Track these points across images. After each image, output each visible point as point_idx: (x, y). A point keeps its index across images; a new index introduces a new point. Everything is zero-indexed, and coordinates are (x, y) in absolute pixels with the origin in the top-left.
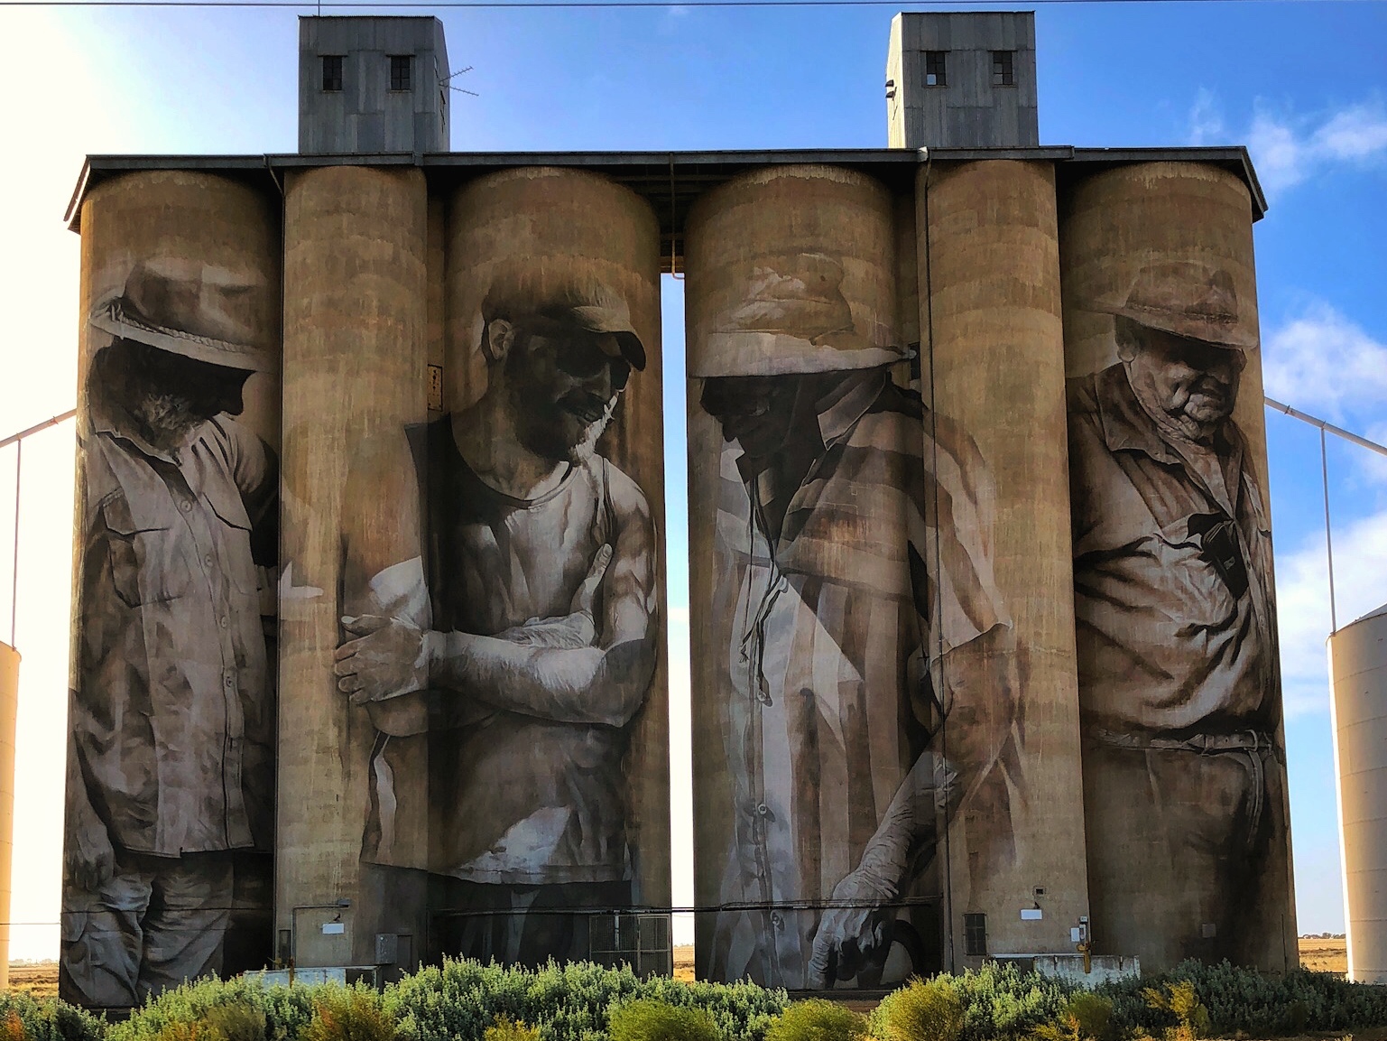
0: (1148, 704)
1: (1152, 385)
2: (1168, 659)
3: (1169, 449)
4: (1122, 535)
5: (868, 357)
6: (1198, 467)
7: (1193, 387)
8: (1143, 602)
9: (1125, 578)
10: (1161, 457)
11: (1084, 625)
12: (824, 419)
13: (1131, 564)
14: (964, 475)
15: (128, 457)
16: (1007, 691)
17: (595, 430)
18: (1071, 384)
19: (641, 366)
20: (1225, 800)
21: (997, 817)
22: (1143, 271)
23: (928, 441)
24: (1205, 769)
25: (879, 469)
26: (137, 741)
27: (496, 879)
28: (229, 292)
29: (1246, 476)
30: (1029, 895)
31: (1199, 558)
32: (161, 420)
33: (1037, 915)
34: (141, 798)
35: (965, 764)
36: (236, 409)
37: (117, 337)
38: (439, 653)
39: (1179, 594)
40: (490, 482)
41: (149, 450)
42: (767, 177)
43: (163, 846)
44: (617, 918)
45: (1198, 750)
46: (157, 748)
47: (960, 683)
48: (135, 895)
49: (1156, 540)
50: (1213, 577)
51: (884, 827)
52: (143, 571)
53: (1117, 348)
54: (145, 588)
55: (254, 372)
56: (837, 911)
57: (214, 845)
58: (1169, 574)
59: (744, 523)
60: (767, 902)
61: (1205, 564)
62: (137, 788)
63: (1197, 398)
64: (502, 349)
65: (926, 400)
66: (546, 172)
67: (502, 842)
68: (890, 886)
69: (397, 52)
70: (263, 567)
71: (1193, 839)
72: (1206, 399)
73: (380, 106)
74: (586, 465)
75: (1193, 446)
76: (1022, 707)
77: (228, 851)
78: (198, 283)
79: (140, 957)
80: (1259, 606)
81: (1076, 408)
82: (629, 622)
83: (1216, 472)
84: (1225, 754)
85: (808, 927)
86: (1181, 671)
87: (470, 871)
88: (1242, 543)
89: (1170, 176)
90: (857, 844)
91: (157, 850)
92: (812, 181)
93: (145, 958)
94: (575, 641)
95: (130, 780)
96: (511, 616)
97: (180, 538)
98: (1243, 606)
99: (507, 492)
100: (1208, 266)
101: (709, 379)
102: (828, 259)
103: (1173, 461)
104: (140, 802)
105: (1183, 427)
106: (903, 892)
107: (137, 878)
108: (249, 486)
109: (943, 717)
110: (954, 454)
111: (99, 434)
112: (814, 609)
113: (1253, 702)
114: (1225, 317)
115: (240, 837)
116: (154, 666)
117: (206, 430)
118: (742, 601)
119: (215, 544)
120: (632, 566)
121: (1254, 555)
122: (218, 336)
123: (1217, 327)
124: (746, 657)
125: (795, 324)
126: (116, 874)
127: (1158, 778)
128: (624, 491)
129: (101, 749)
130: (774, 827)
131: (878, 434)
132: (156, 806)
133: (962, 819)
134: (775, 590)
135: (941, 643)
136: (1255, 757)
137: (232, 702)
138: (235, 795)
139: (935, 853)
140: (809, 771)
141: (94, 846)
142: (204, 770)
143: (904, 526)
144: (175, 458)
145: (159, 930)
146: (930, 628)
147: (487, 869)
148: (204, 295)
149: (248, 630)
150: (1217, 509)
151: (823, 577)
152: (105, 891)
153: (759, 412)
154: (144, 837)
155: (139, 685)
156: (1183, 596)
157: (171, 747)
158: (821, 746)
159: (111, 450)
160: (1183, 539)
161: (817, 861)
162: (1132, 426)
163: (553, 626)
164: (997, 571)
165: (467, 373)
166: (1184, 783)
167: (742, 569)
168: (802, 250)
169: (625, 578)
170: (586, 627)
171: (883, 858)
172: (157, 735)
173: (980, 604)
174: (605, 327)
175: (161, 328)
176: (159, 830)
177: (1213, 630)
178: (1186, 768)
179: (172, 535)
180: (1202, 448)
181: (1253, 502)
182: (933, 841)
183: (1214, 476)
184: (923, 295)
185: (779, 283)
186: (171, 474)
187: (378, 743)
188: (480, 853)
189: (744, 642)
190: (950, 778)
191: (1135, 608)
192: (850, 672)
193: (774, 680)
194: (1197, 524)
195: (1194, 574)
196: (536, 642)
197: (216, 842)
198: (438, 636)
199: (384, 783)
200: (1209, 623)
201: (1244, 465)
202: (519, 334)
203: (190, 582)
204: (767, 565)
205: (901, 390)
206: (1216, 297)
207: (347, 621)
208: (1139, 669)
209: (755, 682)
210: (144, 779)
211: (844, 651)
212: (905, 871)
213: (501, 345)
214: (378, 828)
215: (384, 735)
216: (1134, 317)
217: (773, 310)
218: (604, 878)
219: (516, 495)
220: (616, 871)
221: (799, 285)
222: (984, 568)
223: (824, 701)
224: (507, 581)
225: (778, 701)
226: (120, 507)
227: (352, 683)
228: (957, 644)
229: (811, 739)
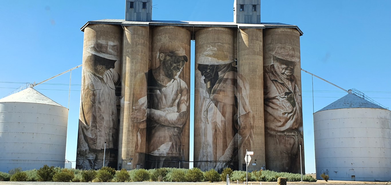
0: (277, 126)
1: (279, 68)
2: (280, 118)
4: (272, 95)
5: (228, 62)
6: (287, 84)
7: (286, 69)
8: (276, 108)
9: (273, 103)
10: (280, 81)
11: (265, 111)
12: (219, 73)
13: (274, 101)
14: (244, 84)
15: (94, 76)
16: (251, 124)
17: (179, 73)
18: (264, 67)
19: (187, 61)
20: (290, 144)
21: (248, 146)
22: (278, 48)
23: (238, 77)
24: (287, 138)
25: (229, 82)
26: (94, 128)
27: (157, 155)
28: (113, 46)
29: (296, 85)
30: (254, 161)
31: (287, 100)
32: (100, 70)
33: (255, 164)
34: (94, 139)
35: (243, 136)
36: (113, 67)
37: (92, 54)
38: (148, 113)
39: (283, 106)
40: (159, 82)
41: (98, 75)
42: (210, 29)
45: (286, 135)
46: (97, 129)
47: (242, 122)
48: (93, 157)
49: (279, 97)
50: (289, 104)
51: (229, 147)
52: (96, 97)
53: (273, 61)
54: (96, 100)
55: (116, 61)
56: (220, 163)
58: (281, 103)
59: (205, 91)
60: (207, 161)
61: (287, 101)
63: (287, 71)
66: (171, 27)
67: (159, 148)
68: (230, 158)
69: (144, 2)
70: (117, 96)
71: (285, 151)
72: (289, 71)
73: (140, 11)
74: (177, 80)
75: (286, 80)
76: (253, 127)
77: (109, 149)
78: (108, 45)
80: (298, 109)
81: (265, 72)
82: (184, 108)
84: (291, 136)
85: (214, 165)
86: (283, 120)
87: (153, 153)
88: (295, 97)
89: (283, 30)
90: (224, 150)
91: (97, 148)
92: (219, 30)
93: (94, 168)
94: (174, 112)
95: (92, 136)
96: (162, 107)
97: (103, 91)
98: (295, 109)
99: (162, 84)
100: (290, 47)
101: (199, 64)
102: (221, 44)
103: (282, 82)
105: (284, 76)
106: (232, 160)
107: (93, 153)
108: (115, 81)
109: (240, 127)
110: (242, 80)
111: (88, 72)
112: (217, 107)
113: (296, 126)
114: (293, 56)
115: (111, 146)
116: (97, 114)
117: (108, 71)
118: (204, 105)
119: (109, 92)
120: (184, 98)
121: (297, 100)
122: (111, 54)
123: (291, 58)
124: (204, 115)
125: (215, 56)
126: (89, 153)
127: (279, 140)
128: (183, 84)
129: (87, 129)
130: (209, 147)
131: (228, 75)
132: (97, 140)
134: (210, 104)
136: (296, 136)
137: (111, 121)
138: (111, 138)
139: (238, 152)
140: (215, 137)
141: (85, 147)
142: (106, 134)
143: (234, 92)
144: (102, 77)
145: (97, 163)
146: (238, 111)
147: (156, 153)
148: (108, 47)
149: (114, 108)
150: (290, 91)
151: (218, 102)
152: (87, 156)
153: (208, 71)
154: (94, 146)
155: (95, 118)
156: (283, 107)
157: (100, 129)
158: (217, 132)
159: (91, 75)
160: (284, 96)
161: (216, 153)
162: (275, 76)
163: (170, 109)
164: (249, 102)
165: (156, 62)
166: (283, 141)
167: (204, 99)
168: (216, 43)
169: (183, 100)
170: (176, 109)
171: (228, 153)
172: (98, 127)
173: (246, 108)
174: (181, 55)
175: (101, 53)
176: (97, 145)
177: (289, 113)
178: (283, 138)
180: (288, 80)
181: (297, 89)
182: (237, 150)
183: (290, 85)
184: (238, 51)
185: (212, 49)
186: (102, 79)
187: (138, 130)
188: (155, 150)
189: (204, 112)
190: (241, 139)
191: (275, 109)
192: (223, 118)
193: (210, 120)
194: (286, 94)
195: (286, 103)
196: (167, 112)
197: (107, 147)
198: (148, 109)
199: (139, 137)
200: (288, 112)
201: (296, 83)
202: (166, 56)
203: (104, 99)
204: (209, 99)
205: (234, 67)
206: (291, 52)
207: (134, 108)
208: (275, 120)
209: (206, 120)
210: (95, 135)
211: (222, 115)
212: (232, 156)
213: (162, 58)
214: (138, 145)
215: (139, 128)
216: (276, 56)
217: (211, 53)
218: (177, 155)
219: (164, 85)
220: (180, 154)
221: (216, 49)
222: (247, 101)
223: (218, 124)
224: (162, 100)
225: (210, 123)
226: (92, 85)
227: (134, 119)
228: (242, 115)
229: (216, 130)
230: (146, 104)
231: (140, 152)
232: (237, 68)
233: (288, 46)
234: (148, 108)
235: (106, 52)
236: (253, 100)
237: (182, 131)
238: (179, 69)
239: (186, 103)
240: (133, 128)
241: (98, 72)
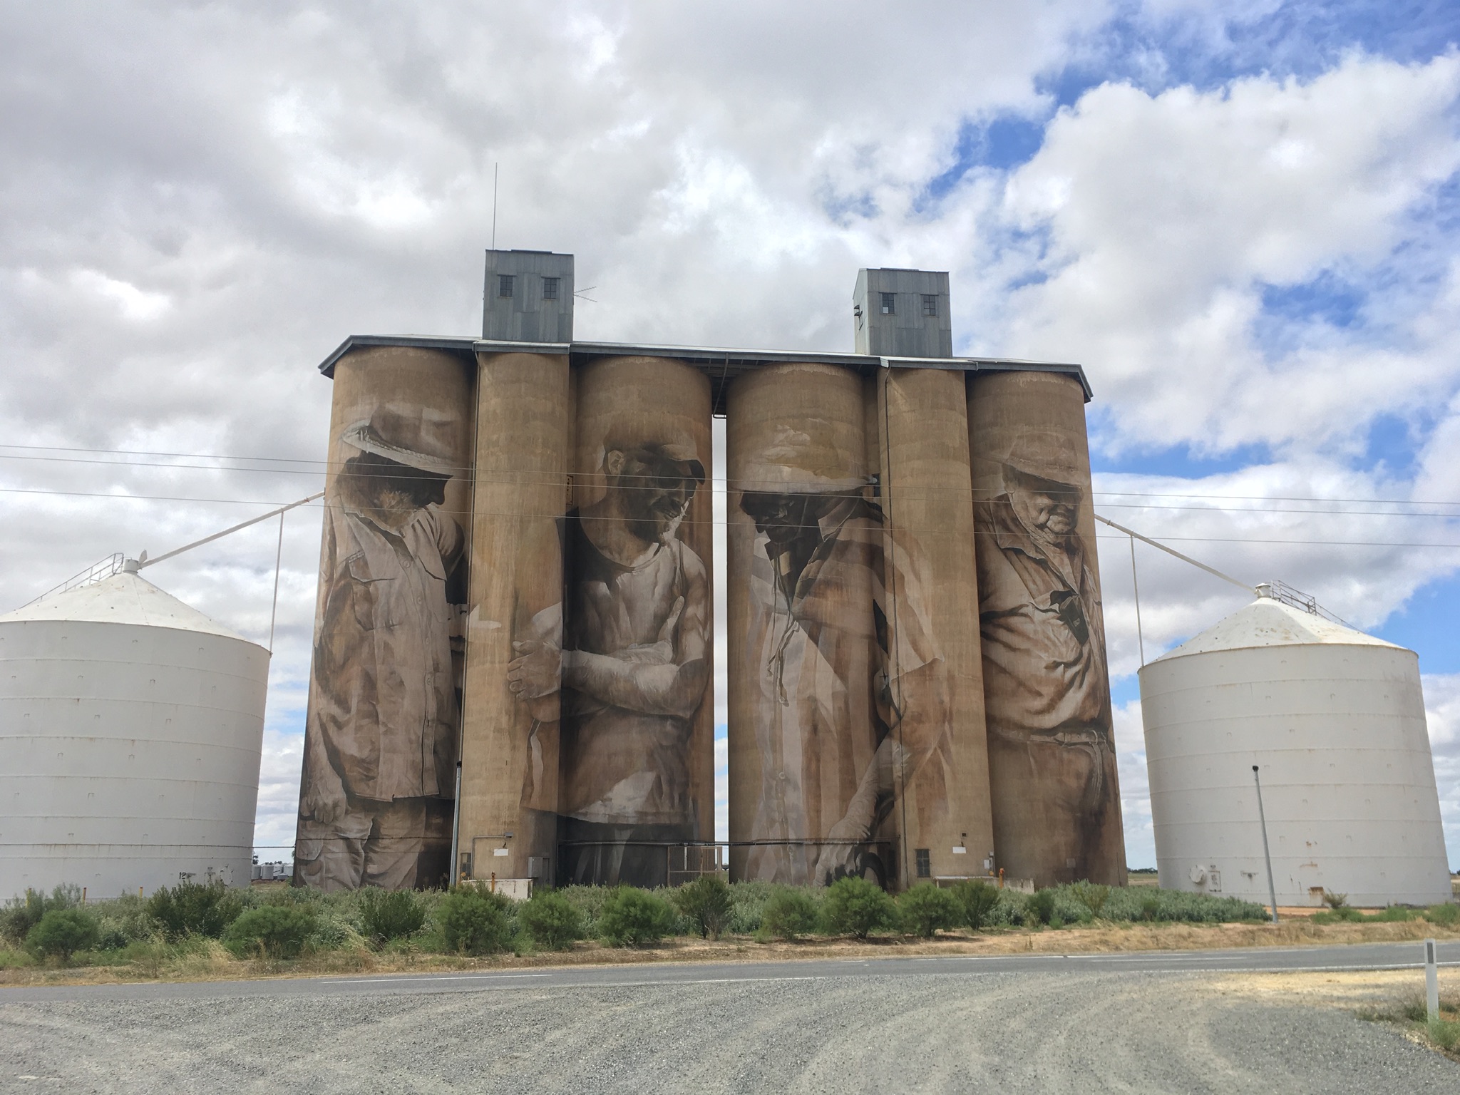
0: (1028, 711)
1: (1026, 509)
2: (1039, 682)
3: (1037, 549)
4: (1008, 602)
5: (848, 482)
6: (1056, 562)
7: (1052, 511)
8: (1023, 646)
9: (1010, 630)
10: (1032, 554)
11: (986, 659)
12: (822, 522)
13: (1015, 621)
14: (912, 562)
15: (368, 531)
16: (942, 702)
17: (675, 523)
18: (976, 506)
19: (702, 482)
20: (1078, 776)
21: (936, 785)
22: (1020, 437)
23: (887, 538)
24: (1065, 755)
25: (856, 554)
26: (365, 722)
27: (603, 820)
28: (440, 425)
29: (1086, 567)
30: (958, 838)
31: (1058, 619)
32: (393, 507)
33: (962, 850)
34: (368, 760)
35: (916, 749)
36: (440, 501)
37: (363, 452)
39: (1046, 641)
40: (607, 554)
41: (383, 526)
42: (785, 370)
43: (381, 793)
44: (686, 849)
45: (1061, 743)
46: (380, 726)
47: (911, 696)
48: (361, 828)
49: (1031, 607)
50: (1067, 631)
51: (861, 789)
52: (376, 606)
53: (1003, 484)
54: (376, 619)
55: (451, 476)
56: (831, 846)
57: (415, 794)
58: (1039, 629)
59: (771, 586)
60: (786, 840)
61: (1061, 623)
62: (365, 754)
63: (1054, 518)
64: (617, 469)
65: (885, 511)
66: (647, 360)
67: (610, 795)
68: (865, 830)
69: (549, 275)
70: (452, 604)
71: (1060, 802)
72: (1060, 519)
73: (536, 308)
74: (669, 546)
75: (1052, 548)
76: (951, 713)
77: (423, 797)
78: (420, 419)
79: (361, 872)
80: (1096, 650)
81: (978, 520)
82: (694, 648)
83: (1067, 565)
84: (1078, 746)
85: (813, 857)
86: (1048, 691)
87: (585, 815)
88: (1084, 610)
89: (1035, 380)
90: (845, 800)
91: (377, 797)
92: (814, 374)
93: (365, 871)
94: (661, 661)
95: (360, 749)
96: (618, 643)
97: (402, 585)
98: (1086, 650)
99: (617, 561)
100: (1060, 436)
101: (745, 491)
102: (824, 422)
103: (1040, 557)
104: (368, 763)
105: (1047, 537)
106: (873, 834)
107: (362, 815)
108: (446, 551)
109: (900, 717)
110: (905, 548)
111: (347, 514)
112: (817, 643)
113: (1093, 712)
114: (1070, 467)
115: (431, 788)
116: (380, 670)
117: (421, 514)
118: (768, 636)
119: (424, 590)
120: (695, 611)
121: (1092, 617)
122: (431, 452)
123: (1065, 474)
124: (771, 673)
125: (803, 461)
126: (347, 812)
127: (1036, 761)
128: (691, 560)
129: (340, 726)
130: (790, 789)
131: (854, 531)
132: (378, 766)
133: (913, 785)
134: (791, 631)
135: (898, 669)
136: (1096, 748)
137: (430, 696)
138: (430, 759)
139: (893, 806)
140: (813, 752)
141: (332, 793)
142: (411, 742)
143: (871, 590)
144: (400, 532)
145: (375, 852)
146: (889, 657)
147: (598, 813)
148: (423, 427)
149: (442, 648)
150: (1067, 587)
151: (821, 624)
152: (338, 824)
153: (781, 515)
154: (368, 785)
155: (370, 683)
156: (1048, 643)
157: (390, 726)
158: (821, 735)
159: (357, 525)
160: (1047, 606)
161: (818, 811)
162: (1014, 534)
163: (646, 650)
164: (934, 625)
165: (592, 482)
166: (1053, 764)
167: (768, 615)
168: (808, 416)
169: (692, 619)
170: (667, 651)
171: (860, 811)
172: (381, 717)
173: (924, 645)
174: (683, 458)
175: (395, 447)
176: (379, 782)
177: (1068, 665)
178: (1053, 755)
179: (397, 584)
180: (1058, 549)
181: (1090, 583)
182: (891, 799)
183: (1066, 567)
184: (883, 447)
185: (794, 436)
187: (534, 727)
188: (594, 802)
189: (770, 662)
190: (906, 757)
191: (1019, 649)
192: (839, 685)
193: (791, 690)
194: (1057, 597)
195: (1055, 628)
196: (635, 660)
197: (416, 791)
198: (566, 653)
199: (536, 754)
200: (1065, 661)
201: (1084, 560)
202: (629, 461)
203: (407, 614)
204: (785, 614)
205: (869, 504)
206: (1064, 455)
207: (517, 644)
208: (1022, 689)
209: (778, 689)
210: (370, 747)
211: (835, 672)
212: (874, 819)
213: (616, 467)
214: (532, 784)
215: (537, 722)
216: (1014, 466)
217: (789, 451)
218: (676, 820)
219: (624, 563)
220: (685, 817)
221: (806, 437)
222: (926, 622)
223: (822, 704)
224: (617, 619)
225: (793, 704)
226: (362, 563)
227: (518, 686)
228: (909, 670)
229: (815, 729)
230: (558, 634)
231: (539, 809)
232: (879, 508)
233: (1054, 434)
234: (563, 648)
235: (414, 447)
236: (948, 616)
237: (690, 732)
238: (676, 507)
239: (701, 630)
240: (512, 720)
241: (384, 516)
